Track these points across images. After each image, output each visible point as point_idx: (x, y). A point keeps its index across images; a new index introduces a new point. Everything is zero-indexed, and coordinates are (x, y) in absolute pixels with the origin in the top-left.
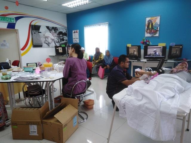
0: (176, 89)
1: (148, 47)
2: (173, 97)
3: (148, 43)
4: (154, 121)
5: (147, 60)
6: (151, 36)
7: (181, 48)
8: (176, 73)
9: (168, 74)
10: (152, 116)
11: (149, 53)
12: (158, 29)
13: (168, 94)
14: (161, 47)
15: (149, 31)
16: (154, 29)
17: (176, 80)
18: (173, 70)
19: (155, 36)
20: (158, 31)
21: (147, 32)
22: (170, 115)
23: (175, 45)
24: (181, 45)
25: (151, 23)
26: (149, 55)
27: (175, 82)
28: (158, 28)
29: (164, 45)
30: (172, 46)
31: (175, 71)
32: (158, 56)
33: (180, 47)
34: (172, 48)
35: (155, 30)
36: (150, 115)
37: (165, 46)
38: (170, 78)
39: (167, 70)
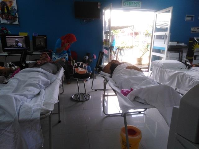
0: (40, 84)
1: (7, 36)
2: (39, 94)
3: (5, 32)
4: (13, 136)
5: (8, 53)
6: (9, 23)
7: (45, 39)
8: (41, 66)
9: (31, 67)
10: (8, 132)
11: (9, 44)
12: (17, 16)
13: (32, 93)
14: (23, 37)
15: (5, 17)
16: (11, 14)
17: (40, 73)
18: (37, 63)
19: (14, 23)
20: (17, 18)
21: (2, 17)
22: (32, 121)
23: (39, 36)
24: (45, 36)
25: (5, 6)
26: (9, 46)
27: (40, 76)
28: (17, 14)
29: (26, 34)
30: (35, 36)
31: (40, 64)
32: (21, 47)
33: (43, 38)
34: (36, 39)
35: (13, 16)
36: (5, 131)
37: (27, 36)
38: (34, 72)
39: (31, 63)
